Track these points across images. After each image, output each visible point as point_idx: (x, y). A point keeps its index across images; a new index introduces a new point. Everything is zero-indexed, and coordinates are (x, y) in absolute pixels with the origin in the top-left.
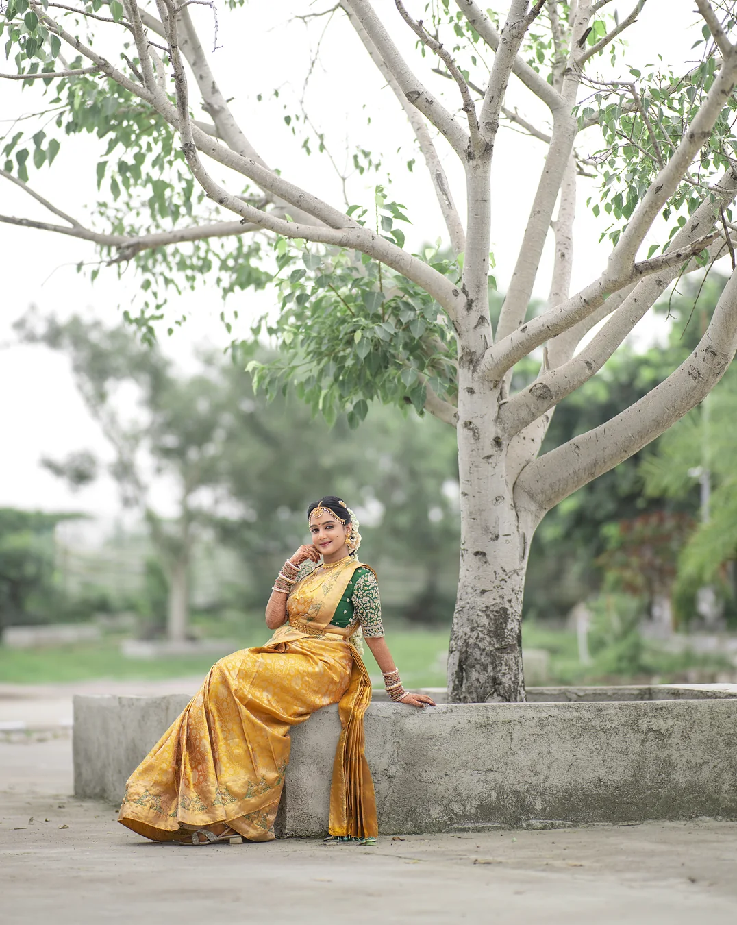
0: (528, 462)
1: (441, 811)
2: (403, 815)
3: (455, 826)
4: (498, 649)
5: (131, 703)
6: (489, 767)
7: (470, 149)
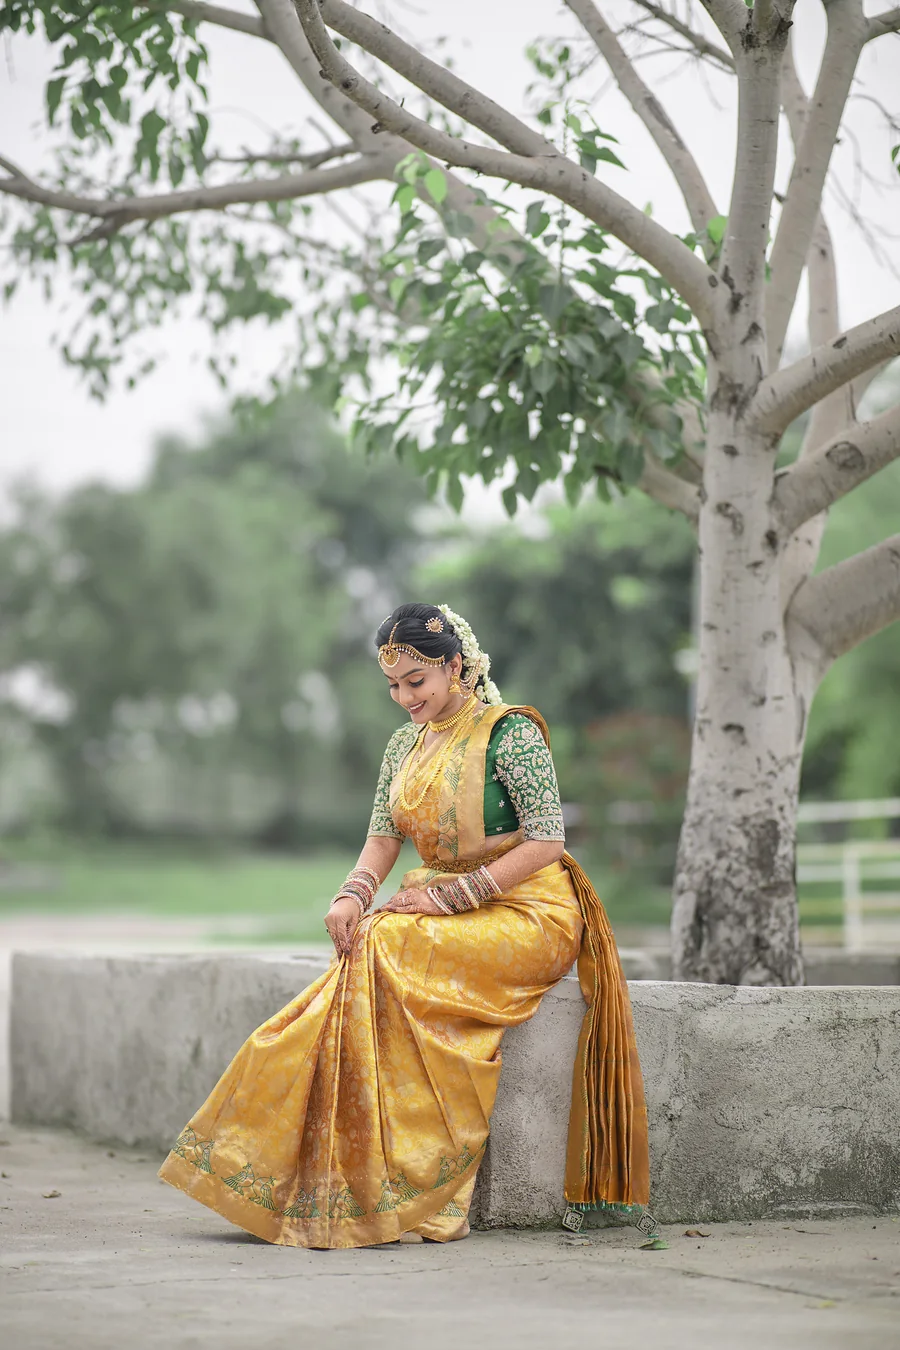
0: (804, 578)
1: (757, 1181)
2: (692, 1187)
3: (783, 1207)
4: (764, 890)
5: (134, 968)
6: (840, 1102)
7: (752, 29)
